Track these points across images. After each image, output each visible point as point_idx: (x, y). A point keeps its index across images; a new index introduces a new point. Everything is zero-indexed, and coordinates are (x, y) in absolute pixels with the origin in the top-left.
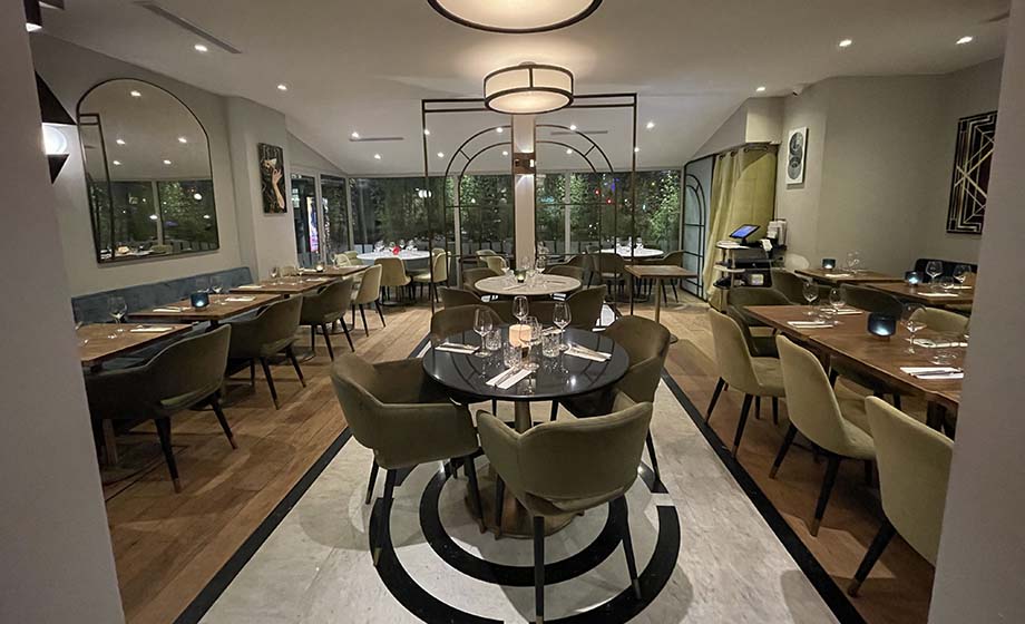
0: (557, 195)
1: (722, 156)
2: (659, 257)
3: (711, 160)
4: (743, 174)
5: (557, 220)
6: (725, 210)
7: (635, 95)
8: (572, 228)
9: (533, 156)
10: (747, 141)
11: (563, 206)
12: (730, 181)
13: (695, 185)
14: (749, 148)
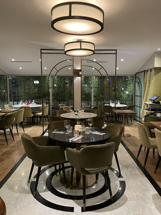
0: (89, 84)
1: (147, 71)
2: (126, 107)
3: (143, 73)
4: (154, 78)
5: (89, 93)
6: (148, 90)
7: (116, 50)
8: (94, 96)
9: (80, 70)
10: (155, 67)
11: (91, 88)
12: (150, 81)
13: (139, 81)
14: (156, 69)
